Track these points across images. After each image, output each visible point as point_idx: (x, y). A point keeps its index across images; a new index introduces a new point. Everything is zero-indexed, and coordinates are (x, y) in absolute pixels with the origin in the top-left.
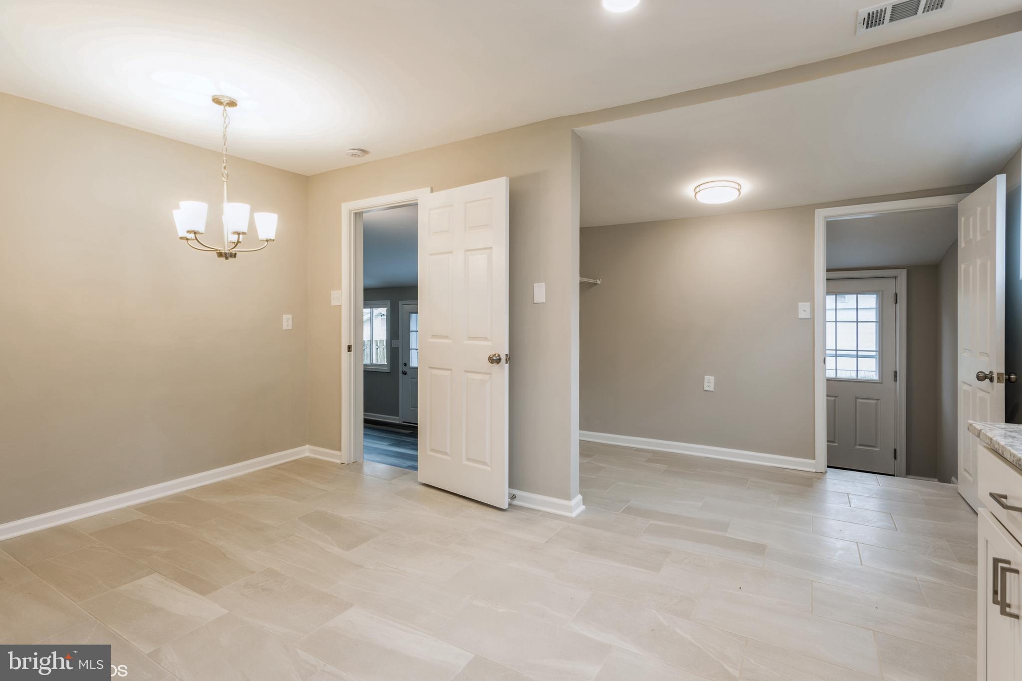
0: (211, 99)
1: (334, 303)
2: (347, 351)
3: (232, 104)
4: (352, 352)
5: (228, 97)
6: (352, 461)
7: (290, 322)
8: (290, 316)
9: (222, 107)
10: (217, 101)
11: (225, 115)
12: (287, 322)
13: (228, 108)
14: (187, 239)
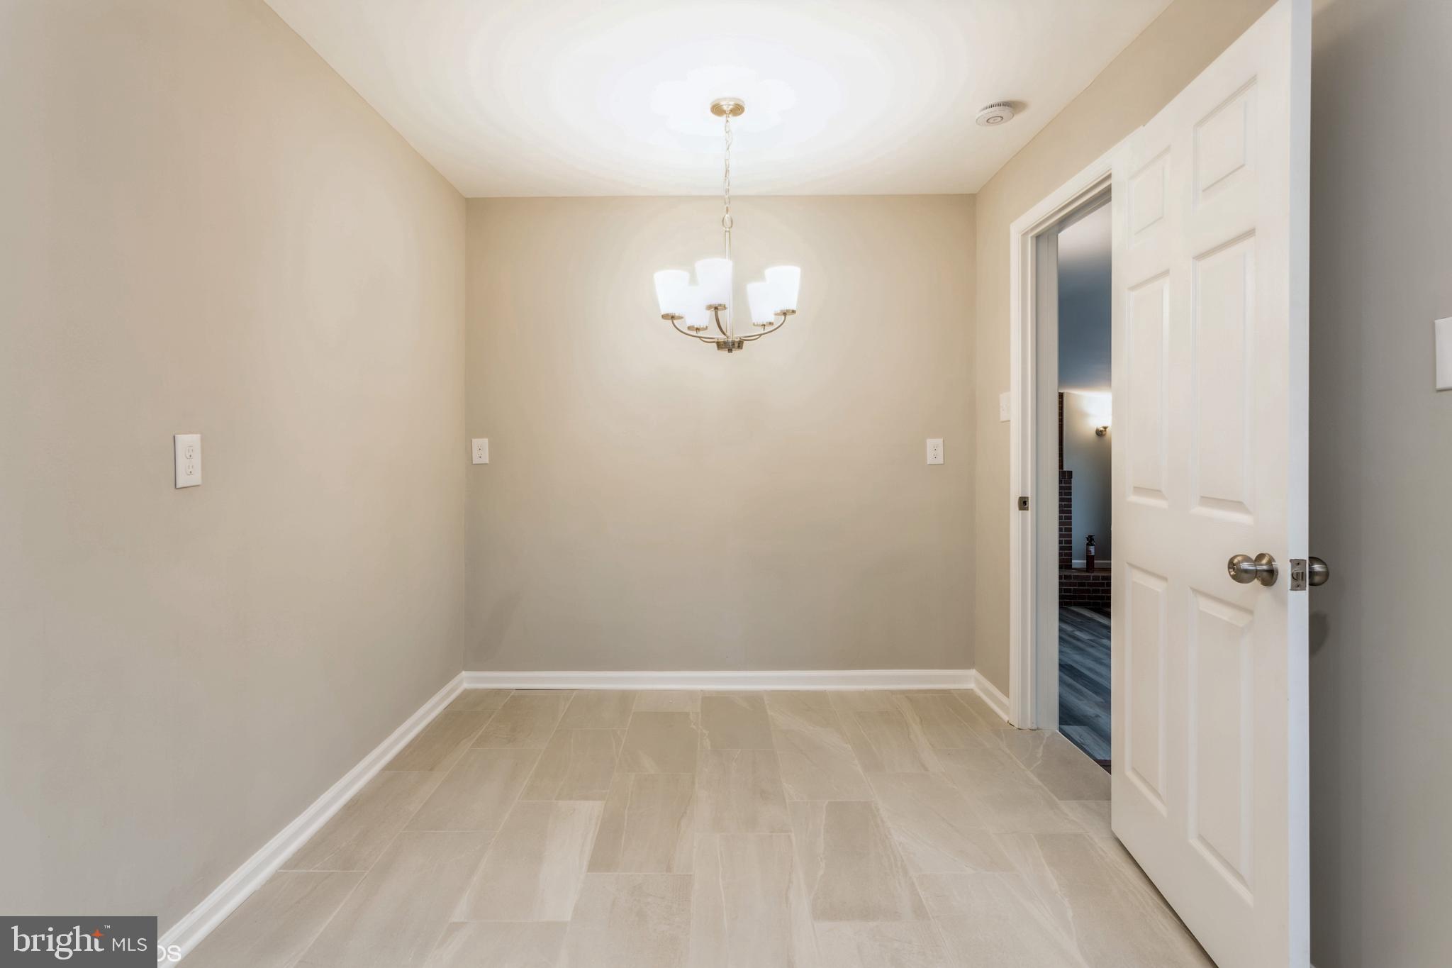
0: (709, 107)
1: (1003, 417)
2: (1018, 508)
3: (738, 110)
4: (1029, 513)
5: (731, 99)
6: (1029, 726)
7: (940, 451)
8: (940, 441)
9: (723, 118)
10: (717, 110)
11: (728, 130)
12: (934, 450)
13: (732, 119)
14: (673, 318)
